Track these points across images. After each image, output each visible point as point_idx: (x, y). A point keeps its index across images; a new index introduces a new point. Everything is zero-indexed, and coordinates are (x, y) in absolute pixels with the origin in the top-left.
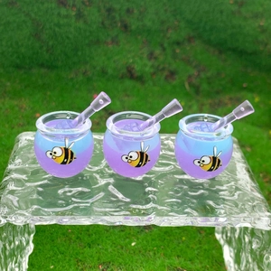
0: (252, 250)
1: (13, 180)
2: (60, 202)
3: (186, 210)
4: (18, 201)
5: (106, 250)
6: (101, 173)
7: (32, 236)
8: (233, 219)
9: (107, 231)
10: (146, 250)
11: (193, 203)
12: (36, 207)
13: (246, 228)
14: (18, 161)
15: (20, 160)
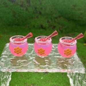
0: (79, 80)
1: (3, 58)
2: (18, 64)
3: (58, 67)
4: (4, 64)
5: (33, 80)
6: (31, 55)
7: (11, 75)
8: (73, 70)
9: (34, 74)
10: (46, 80)
11: (60, 65)
12: (9, 66)
13: (77, 73)
14: (5, 52)
15: (6, 52)
